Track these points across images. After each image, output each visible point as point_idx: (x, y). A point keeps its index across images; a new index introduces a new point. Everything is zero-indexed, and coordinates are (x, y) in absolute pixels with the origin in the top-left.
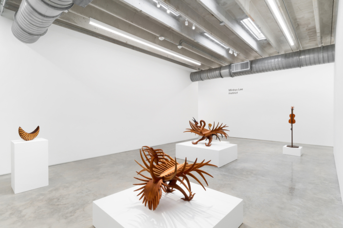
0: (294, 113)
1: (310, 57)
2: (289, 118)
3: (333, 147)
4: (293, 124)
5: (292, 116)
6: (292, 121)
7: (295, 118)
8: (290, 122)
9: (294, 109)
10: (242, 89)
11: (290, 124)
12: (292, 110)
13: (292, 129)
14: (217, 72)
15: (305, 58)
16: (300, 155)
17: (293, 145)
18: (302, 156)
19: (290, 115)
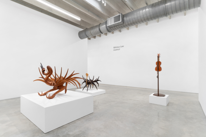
0: (160, 61)
1: (175, 4)
2: (156, 66)
3: (198, 94)
4: (159, 72)
5: (159, 63)
6: (158, 69)
7: (161, 66)
8: (156, 70)
9: (161, 56)
10: (123, 46)
11: (156, 72)
12: (158, 57)
13: (158, 77)
14: (97, 29)
15: (171, 4)
16: (166, 105)
17: (159, 93)
18: (168, 105)
19: (156, 63)
